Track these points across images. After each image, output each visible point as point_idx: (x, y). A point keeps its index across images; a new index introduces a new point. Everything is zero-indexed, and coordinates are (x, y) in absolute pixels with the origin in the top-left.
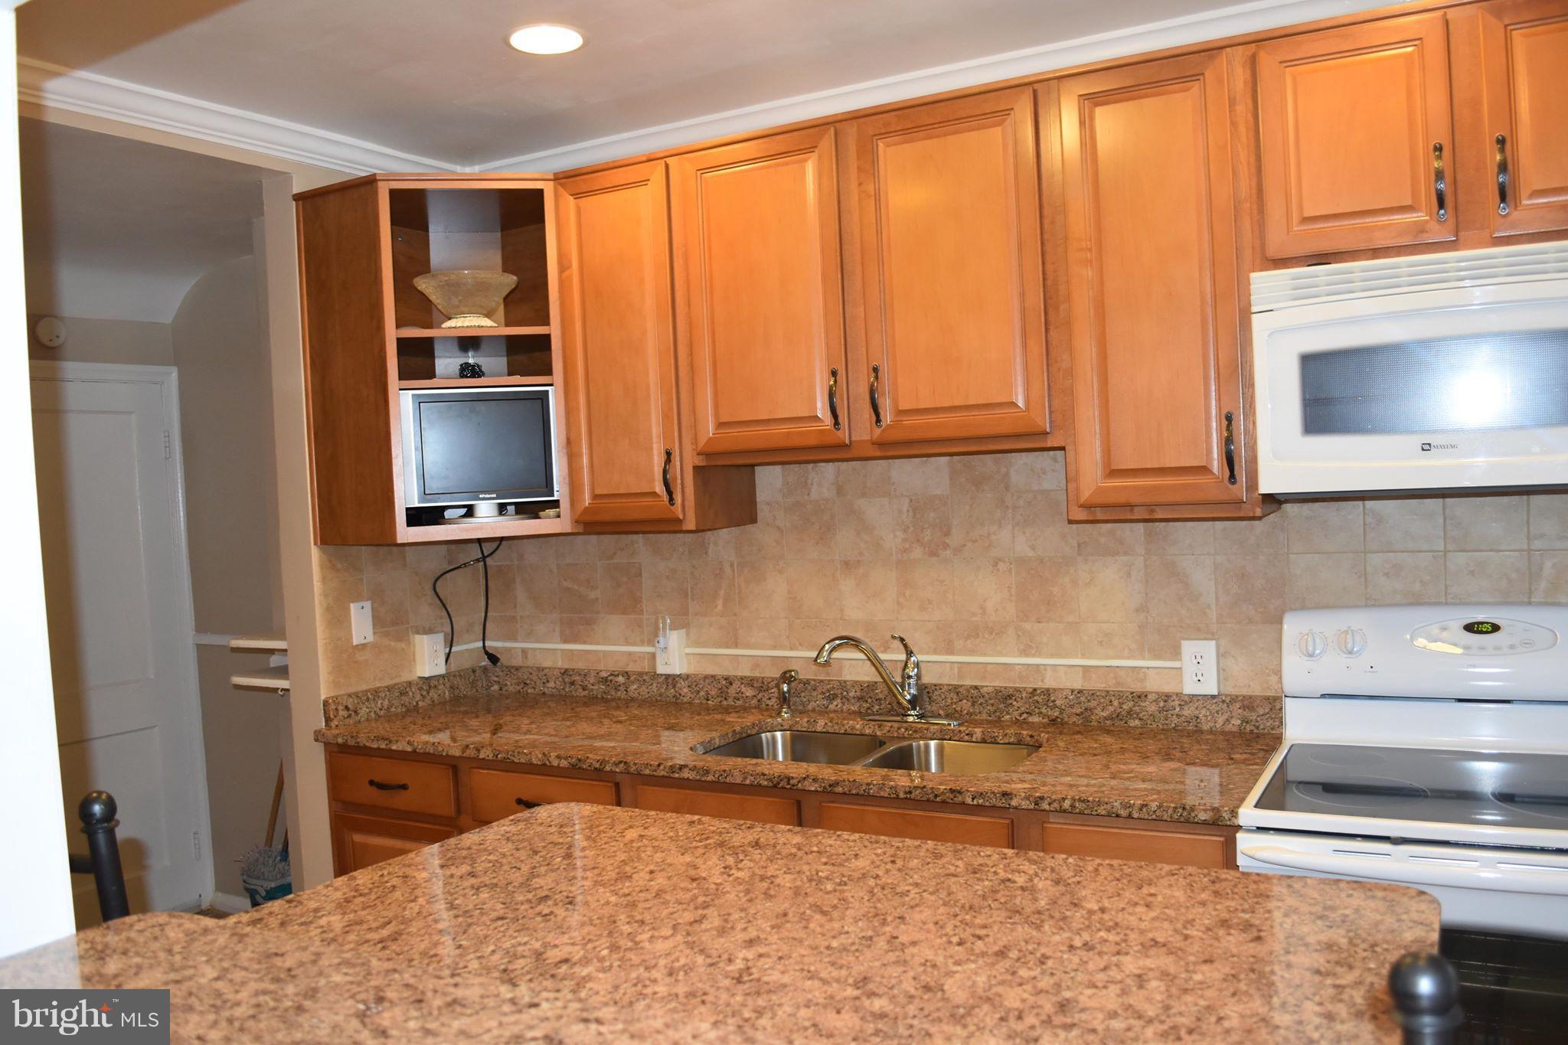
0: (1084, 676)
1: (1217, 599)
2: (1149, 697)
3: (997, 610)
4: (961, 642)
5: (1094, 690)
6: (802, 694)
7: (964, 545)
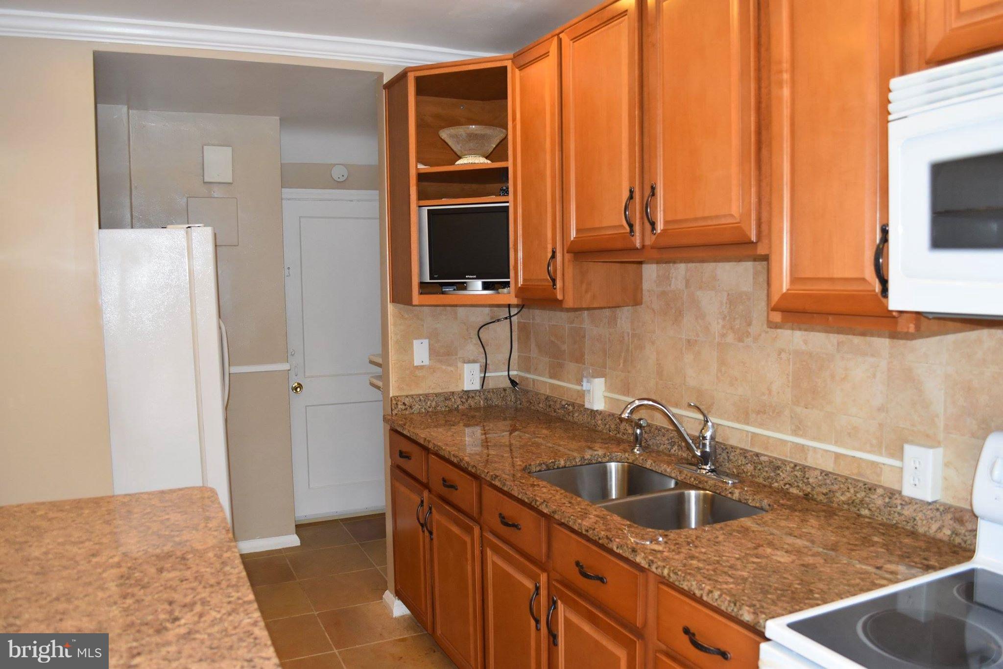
0: (835, 461)
1: (945, 409)
2: (878, 491)
3: (779, 393)
4: (754, 415)
5: (838, 475)
6: (657, 438)
7: (760, 335)
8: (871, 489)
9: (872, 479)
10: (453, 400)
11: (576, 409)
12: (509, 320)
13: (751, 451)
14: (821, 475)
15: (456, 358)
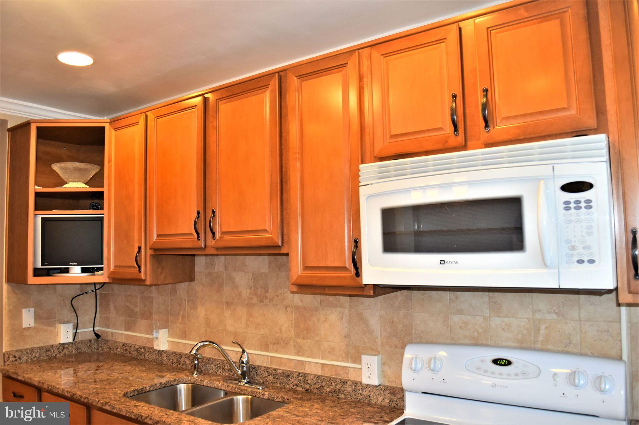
0: (322, 369)
1: (381, 334)
2: (348, 383)
3: (286, 331)
4: (272, 346)
5: (325, 376)
6: (208, 365)
7: (274, 298)
8: (344, 382)
9: (344, 377)
10: (52, 351)
11: (147, 350)
12: (94, 292)
13: (271, 368)
14: (315, 378)
15: (55, 321)
